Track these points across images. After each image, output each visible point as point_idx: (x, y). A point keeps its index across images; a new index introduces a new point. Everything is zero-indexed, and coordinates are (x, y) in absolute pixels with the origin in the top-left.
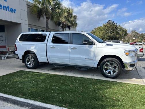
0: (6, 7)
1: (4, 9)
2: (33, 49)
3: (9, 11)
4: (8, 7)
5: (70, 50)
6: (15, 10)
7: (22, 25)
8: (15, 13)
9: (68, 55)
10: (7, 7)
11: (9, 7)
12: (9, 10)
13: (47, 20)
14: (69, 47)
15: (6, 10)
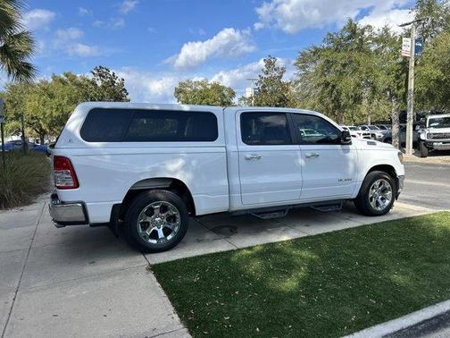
2: (176, 172)
5: (302, 162)
9: (296, 177)
14: (299, 153)
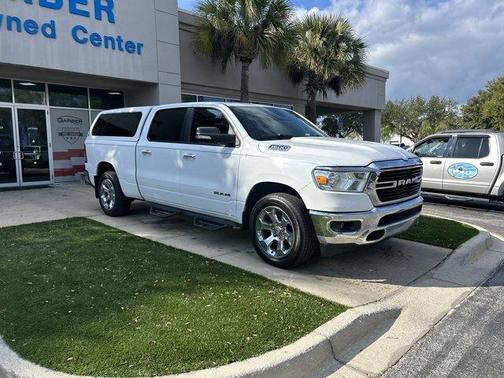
0: (111, 39)
1: (106, 47)
2: (111, 159)
3: (121, 50)
4: (119, 37)
5: (180, 162)
6: (140, 45)
7: (161, 88)
8: (139, 53)
10: (115, 37)
11: (123, 38)
12: (123, 46)
13: (243, 67)
14: (178, 153)
15: (114, 48)
